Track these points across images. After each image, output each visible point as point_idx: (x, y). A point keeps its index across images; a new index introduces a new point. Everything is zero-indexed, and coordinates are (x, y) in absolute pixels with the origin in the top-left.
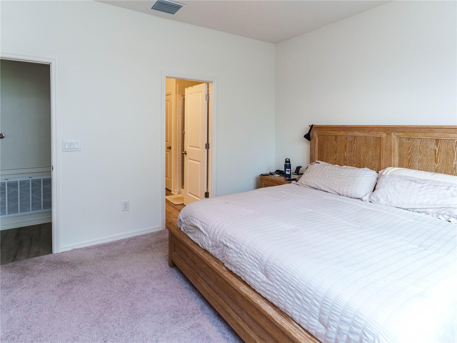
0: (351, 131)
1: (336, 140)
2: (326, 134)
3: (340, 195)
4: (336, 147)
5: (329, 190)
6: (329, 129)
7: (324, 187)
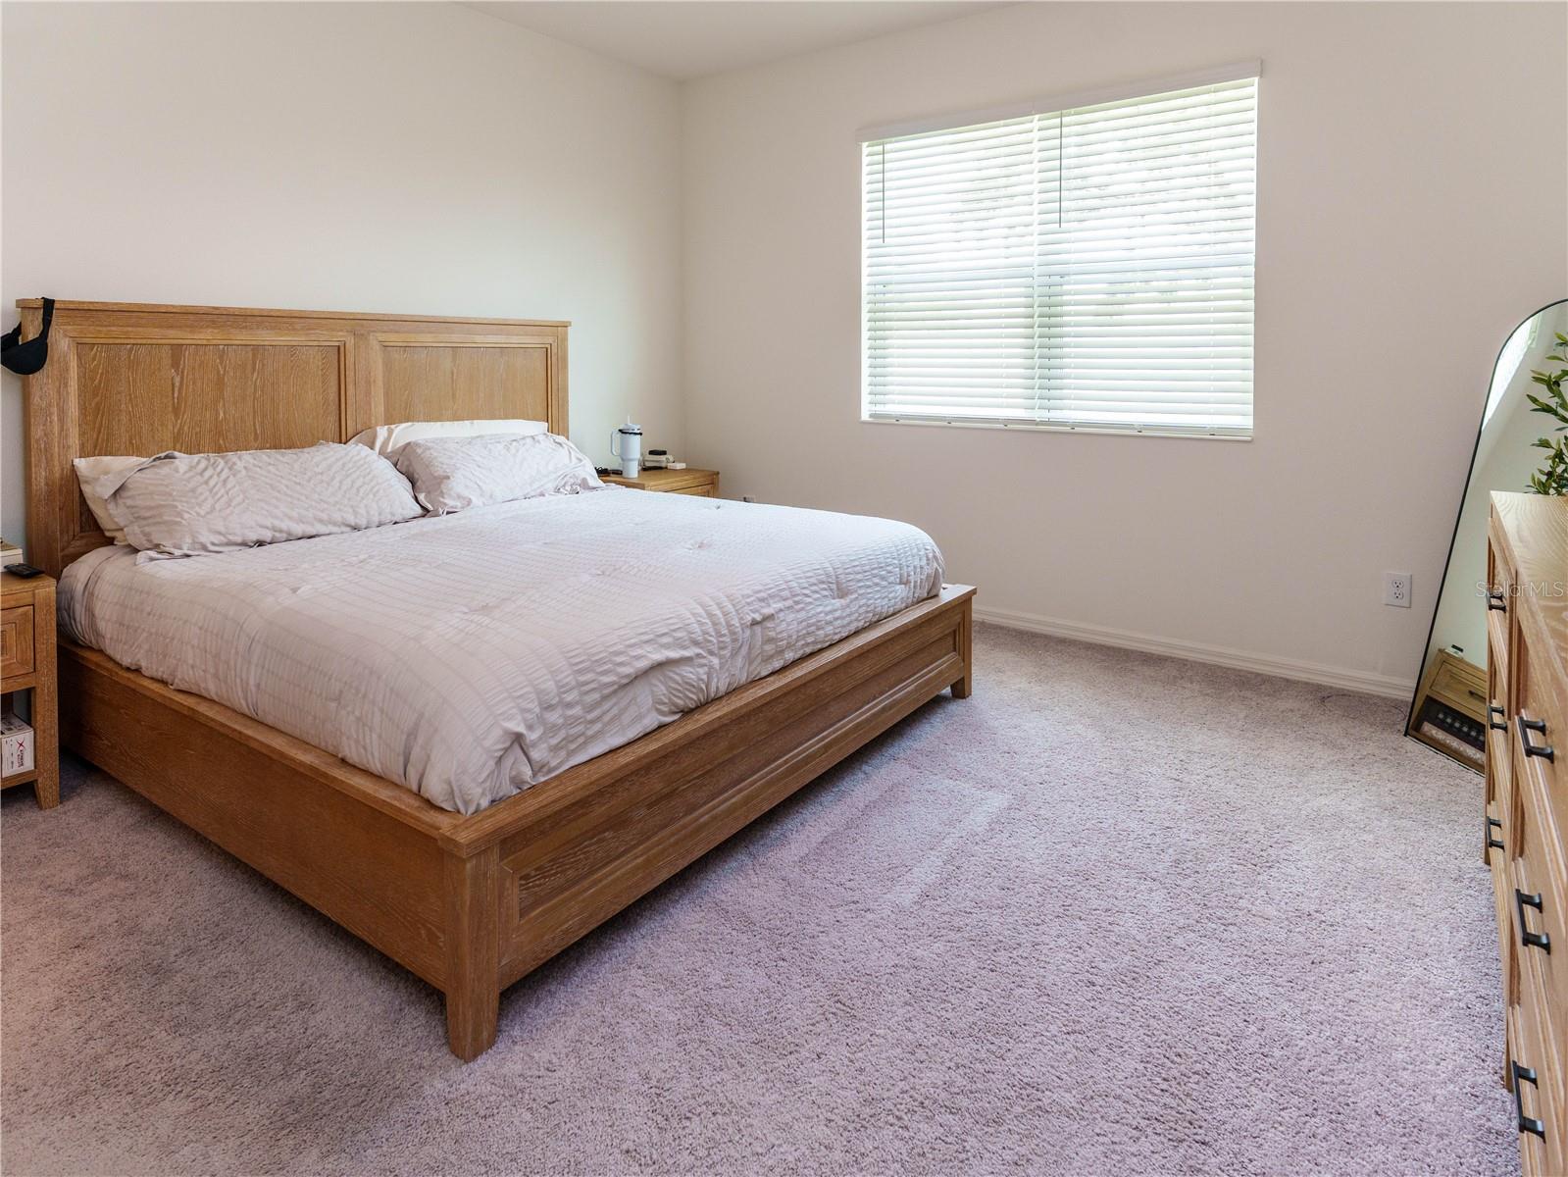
0: (246, 327)
1: (175, 364)
2: (126, 341)
3: (355, 528)
4: (176, 390)
5: (322, 529)
6: (144, 321)
7: (301, 525)
